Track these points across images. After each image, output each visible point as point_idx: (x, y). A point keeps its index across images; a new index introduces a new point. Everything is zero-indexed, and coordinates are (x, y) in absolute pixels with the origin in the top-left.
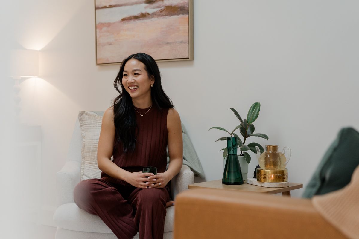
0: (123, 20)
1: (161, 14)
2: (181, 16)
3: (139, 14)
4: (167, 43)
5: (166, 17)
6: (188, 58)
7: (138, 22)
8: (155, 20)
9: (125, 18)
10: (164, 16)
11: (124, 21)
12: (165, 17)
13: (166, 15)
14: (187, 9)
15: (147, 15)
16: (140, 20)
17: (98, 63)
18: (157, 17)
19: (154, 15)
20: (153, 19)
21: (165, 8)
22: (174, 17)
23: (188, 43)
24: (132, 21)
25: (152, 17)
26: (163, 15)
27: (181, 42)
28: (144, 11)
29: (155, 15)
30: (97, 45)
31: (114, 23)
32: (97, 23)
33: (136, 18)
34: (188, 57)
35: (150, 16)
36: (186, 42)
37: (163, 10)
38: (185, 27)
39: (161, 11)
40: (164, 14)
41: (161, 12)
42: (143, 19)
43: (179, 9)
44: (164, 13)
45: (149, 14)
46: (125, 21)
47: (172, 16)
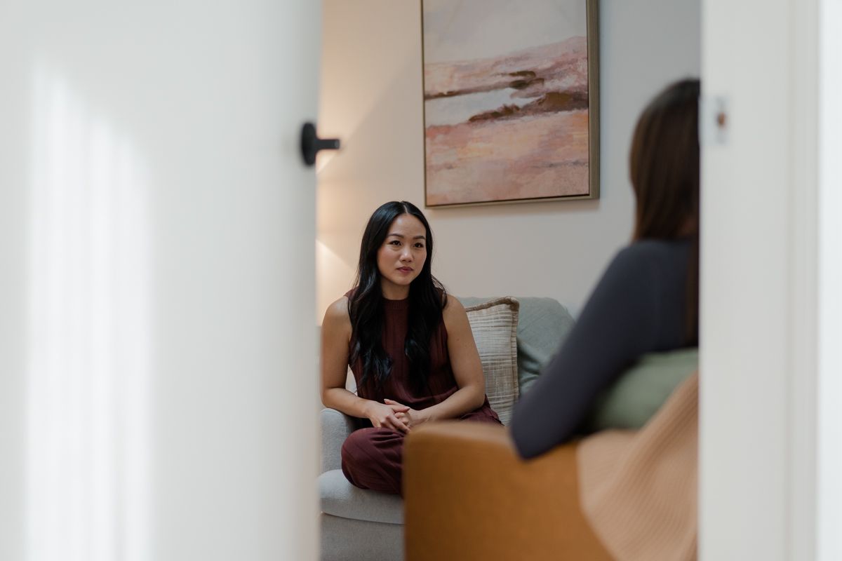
0: (473, 120)
1: (540, 107)
2: (575, 111)
3: (501, 108)
4: (551, 166)
5: (549, 113)
6: (588, 195)
7: (499, 124)
8: (529, 119)
9: (476, 116)
10: (545, 111)
11: (474, 123)
12: (546, 113)
13: (548, 110)
14: (586, 98)
15: (514, 109)
16: (503, 119)
17: (428, 204)
18: (533, 114)
19: (527, 110)
20: (525, 118)
21: (546, 97)
22: (563, 114)
23: (587, 164)
24: (488, 122)
25: (524, 115)
26: (543, 111)
27: (576, 163)
28: (509, 103)
29: (530, 109)
30: (427, 168)
31: (456, 127)
32: (427, 126)
33: (495, 115)
34: (588, 193)
35: (520, 112)
36: (584, 164)
37: (544, 101)
38: (582, 135)
39: (540, 102)
40: (545, 109)
41: (540, 104)
42: (507, 119)
43: (572, 99)
44: (544, 106)
45: (517, 108)
46: (476, 122)
47: (560, 113)
